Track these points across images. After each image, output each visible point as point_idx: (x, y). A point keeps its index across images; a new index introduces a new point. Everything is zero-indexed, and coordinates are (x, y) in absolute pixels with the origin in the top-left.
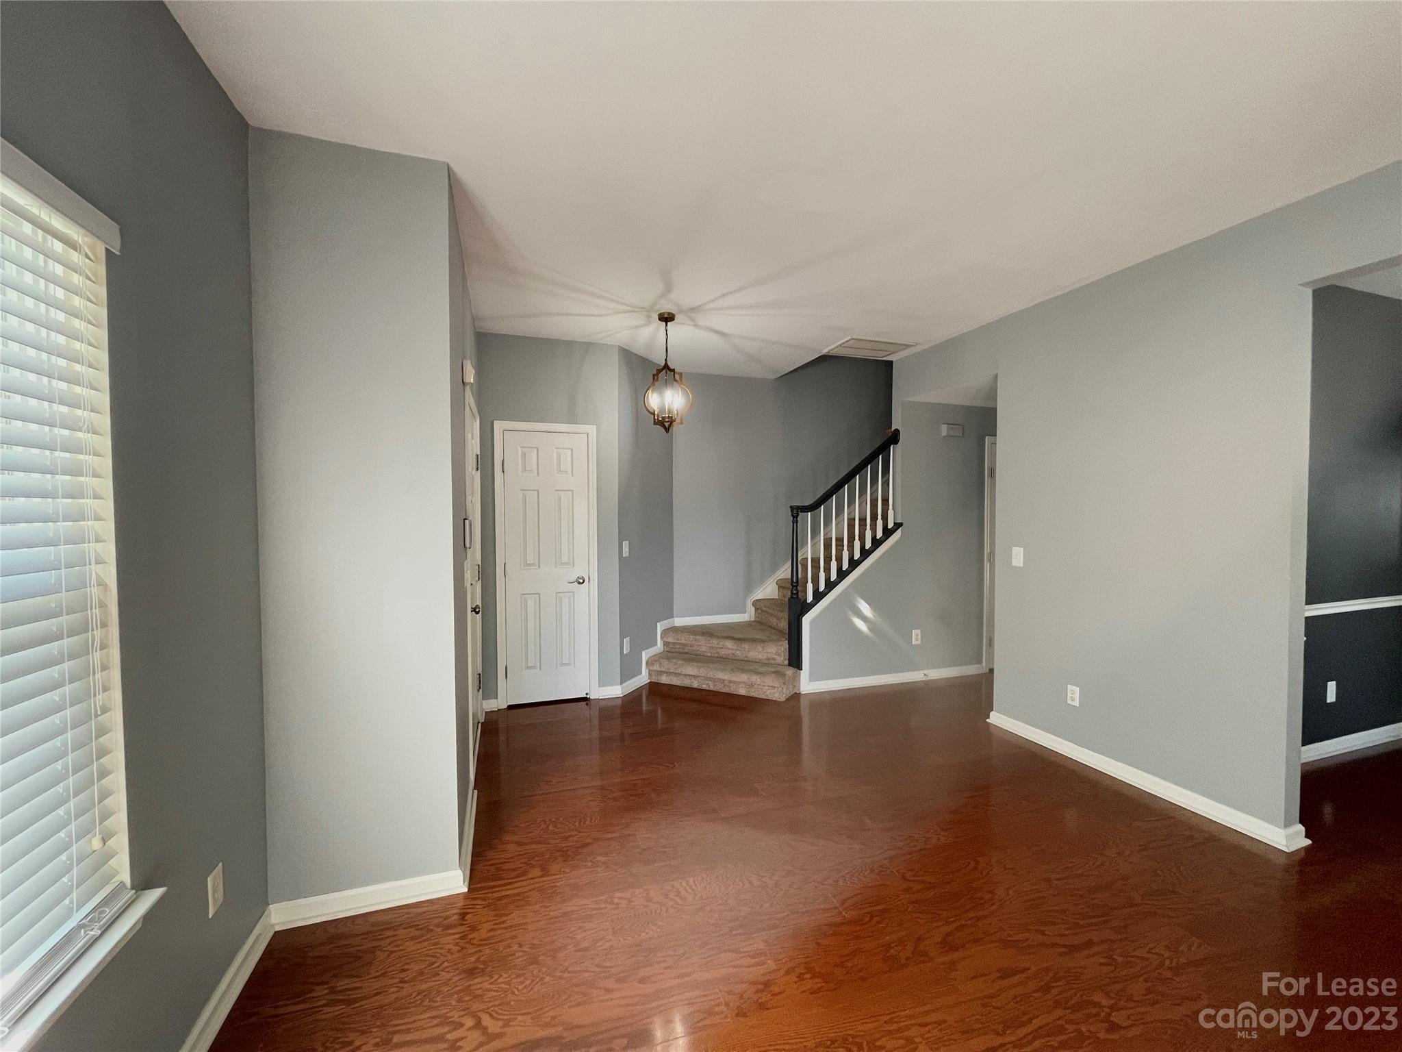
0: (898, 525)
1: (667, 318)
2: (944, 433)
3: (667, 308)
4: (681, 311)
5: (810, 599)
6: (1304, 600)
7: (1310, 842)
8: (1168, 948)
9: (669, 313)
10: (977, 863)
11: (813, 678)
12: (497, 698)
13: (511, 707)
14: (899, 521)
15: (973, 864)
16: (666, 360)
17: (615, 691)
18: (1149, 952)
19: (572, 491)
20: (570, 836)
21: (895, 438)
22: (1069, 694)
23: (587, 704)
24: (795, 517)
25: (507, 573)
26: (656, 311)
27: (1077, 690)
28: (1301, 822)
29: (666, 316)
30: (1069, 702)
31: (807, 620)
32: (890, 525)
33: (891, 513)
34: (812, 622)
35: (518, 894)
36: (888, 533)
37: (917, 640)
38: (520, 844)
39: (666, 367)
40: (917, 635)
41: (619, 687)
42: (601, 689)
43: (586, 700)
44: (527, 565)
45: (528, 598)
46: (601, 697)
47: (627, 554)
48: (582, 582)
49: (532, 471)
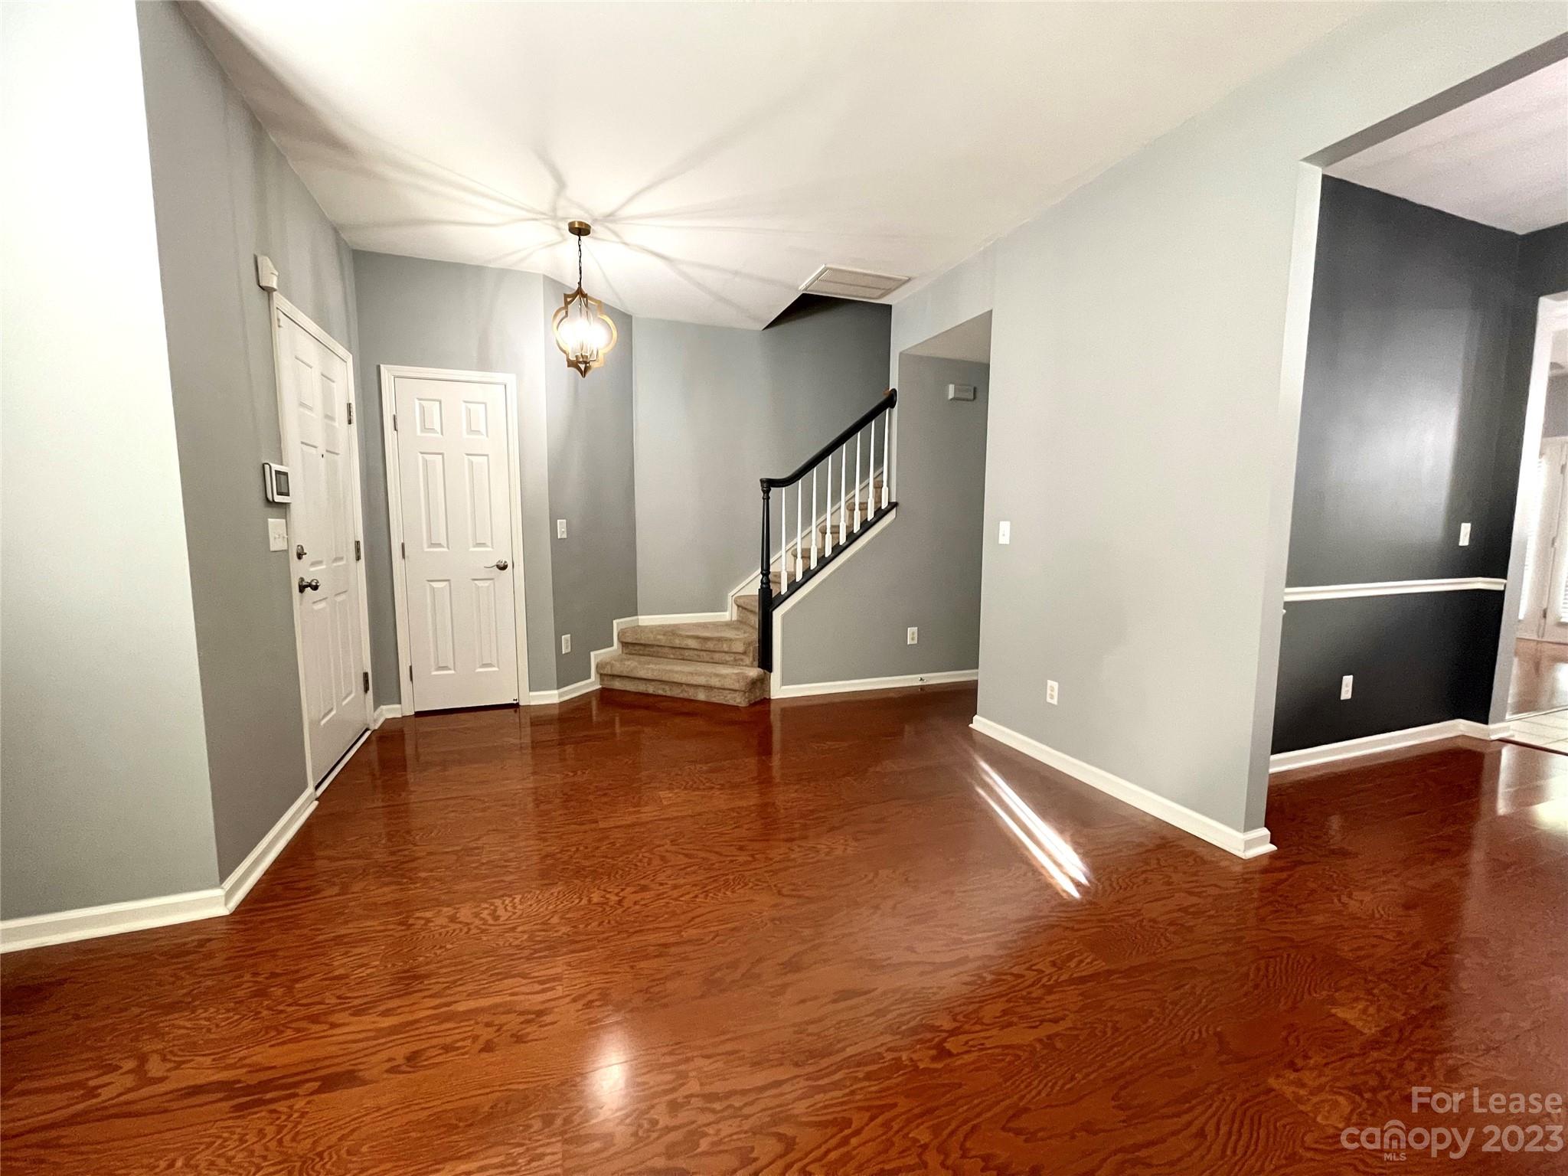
0: (893, 506)
1: (581, 230)
2: (951, 395)
3: (578, 216)
4: (595, 220)
5: (784, 590)
6: (1284, 582)
7: (1276, 848)
8: (1054, 964)
9: (580, 223)
10: (876, 874)
11: (785, 681)
12: (400, 703)
13: (418, 714)
14: (894, 500)
15: (871, 876)
16: (580, 283)
17: (551, 697)
18: (1028, 969)
19: (487, 455)
20: (399, 851)
21: (890, 401)
22: (1049, 692)
23: (516, 711)
24: (766, 492)
25: (406, 554)
26: (564, 219)
27: (1055, 685)
28: (1267, 825)
29: (577, 226)
30: (1049, 700)
31: (778, 615)
32: (884, 505)
33: (885, 490)
34: (784, 617)
35: (291, 917)
36: (880, 514)
37: (913, 639)
38: (331, 859)
39: (580, 292)
40: (913, 634)
41: (556, 692)
42: (532, 694)
43: (515, 706)
44: (433, 545)
45: (435, 585)
46: (532, 704)
47: (565, 536)
48: (504, 568)
49: (432, 430)
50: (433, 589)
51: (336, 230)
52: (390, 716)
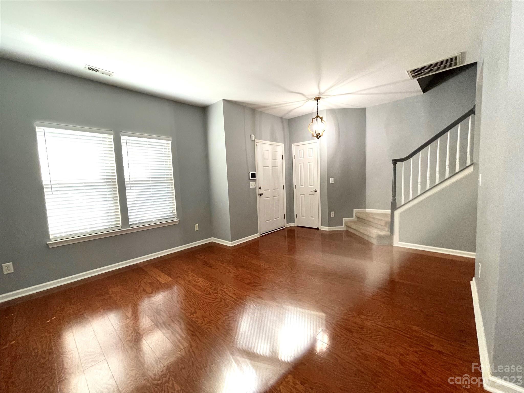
1: (318, 99)
3: (316, 96)
5: (403, 203)
11: (401, 240)
12: (294, 223)
13: (298, 226)
17: (326, 229)
19: (313, 162)
23: (318, 231)
25: (296, 188)
26: (314, 97)
29: (316, 99)
31: (396, 214)
32: (468, 164)
34: (401, 214)
39: (317, 116)
41: (328, 227)
42: (322, 227)
43: (318, 229)
44: (301, 186)
45: (302, 195)
46: (322, 229)
47: (333, 183)
48: (316, 191)
49: (302, 157)
50: (301, 196)
51: (281, 118)
52: (293, 225)
